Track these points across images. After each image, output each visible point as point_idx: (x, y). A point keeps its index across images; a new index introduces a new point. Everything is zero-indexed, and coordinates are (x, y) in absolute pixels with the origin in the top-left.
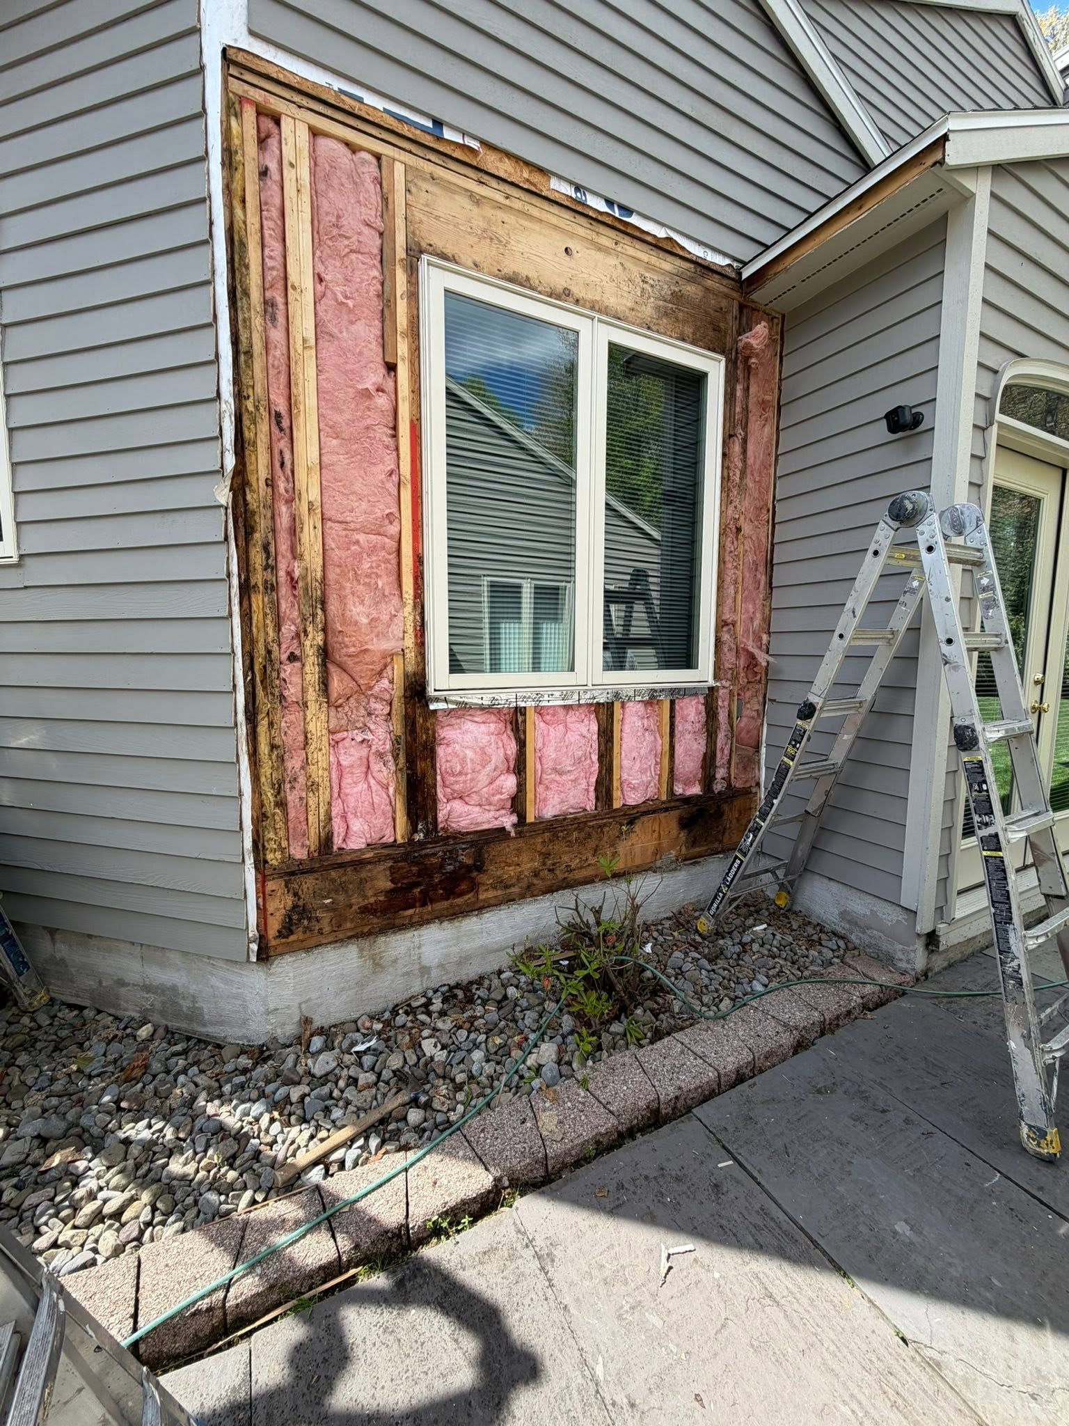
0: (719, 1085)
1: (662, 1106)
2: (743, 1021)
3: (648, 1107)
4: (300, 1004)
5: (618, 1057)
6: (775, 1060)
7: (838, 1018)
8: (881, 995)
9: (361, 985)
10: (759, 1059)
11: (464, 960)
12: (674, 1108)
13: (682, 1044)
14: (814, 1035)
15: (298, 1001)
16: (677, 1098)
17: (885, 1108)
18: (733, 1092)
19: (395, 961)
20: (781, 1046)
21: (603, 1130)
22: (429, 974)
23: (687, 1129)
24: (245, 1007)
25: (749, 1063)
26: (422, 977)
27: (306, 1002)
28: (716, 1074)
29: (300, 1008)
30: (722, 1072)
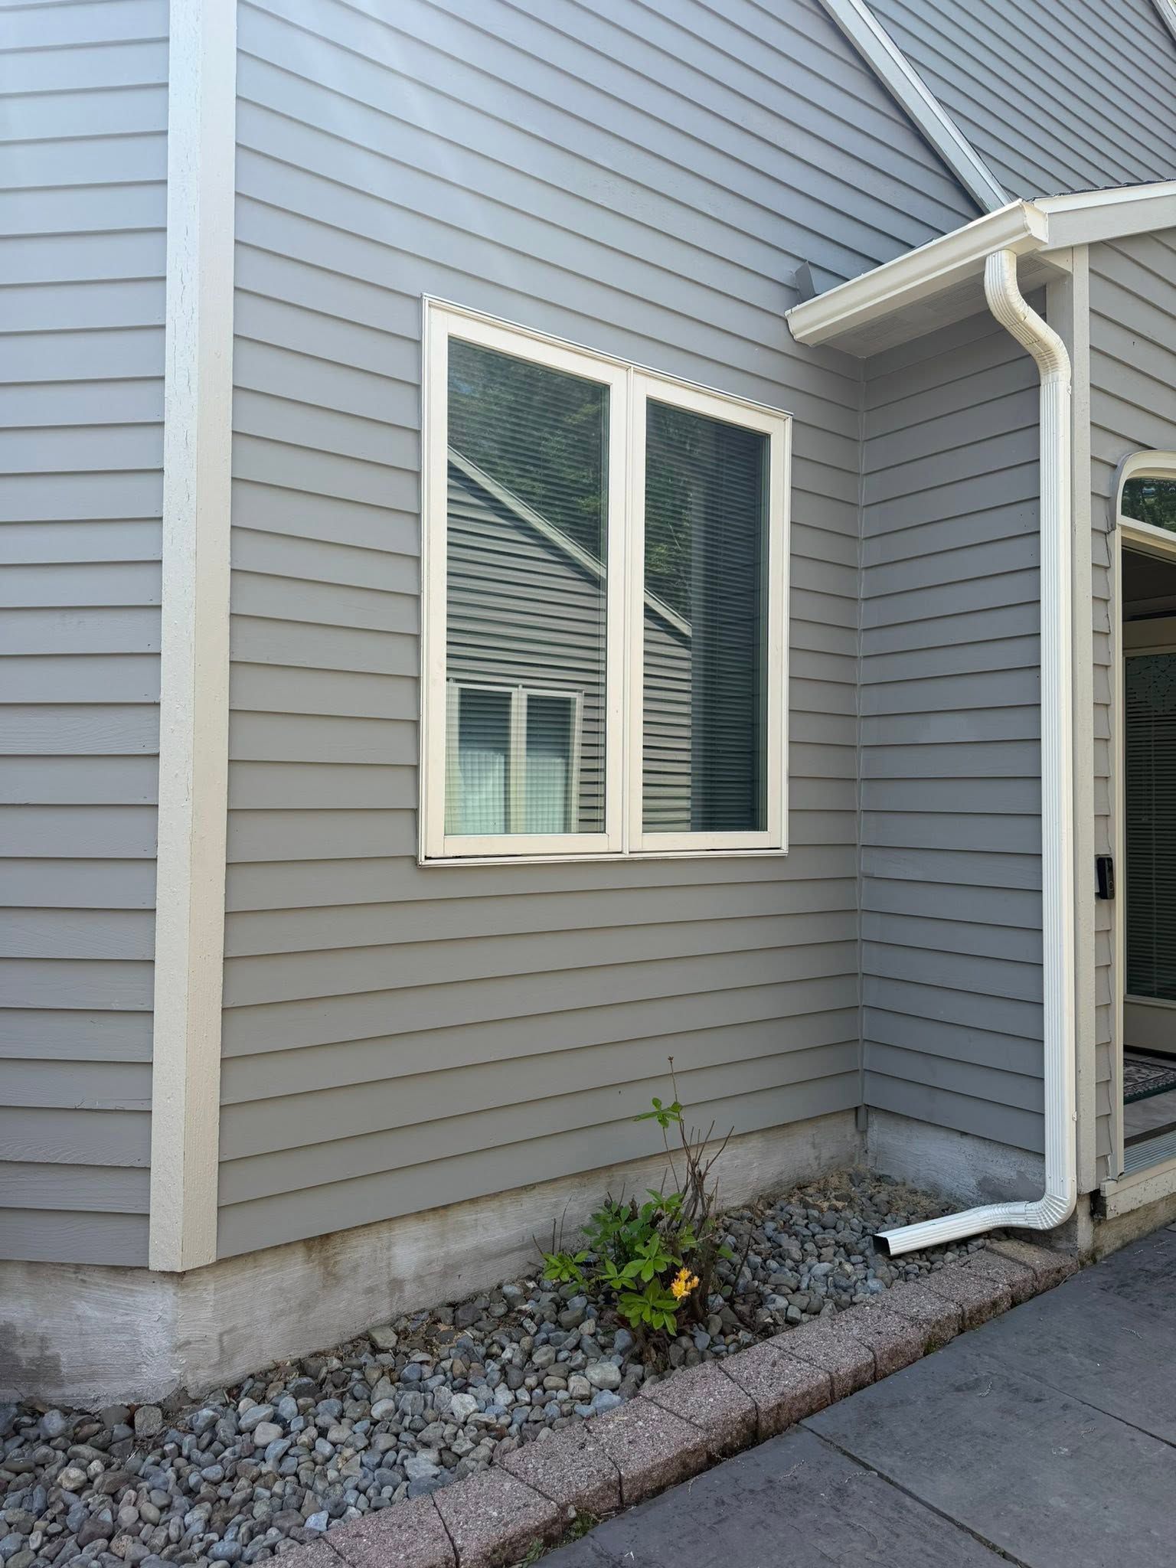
0: (832, 1393)
1: (761, 1417)
2: (857, 1318)
3: (744, 1420)
4: (221, 1335)
5: (696, 1371)
6: (901, 1361)
7: (979, 1311)
8: (1036, 1284)
9: (306, 1307)
10: (881, 1358)
11: (450, 1270)
12: (777, 1421)
13: (780, 1348)
14: (951, 1333)
15: (219, 1330)
16: (779, 1406)
17: (1040, 1398)
18: (850, 1400)
19: (355, 1269)
20: (909, 1342)
21: (690, 1446)
22: (402, 1291)
23: (796, 1441)
24: (135, 1344)
25: (869, 1365)
26: (391, 1295)
27: (229, 1331)
28: (827, 1375)
29: (221, 1341)
30: (834, 1375)
